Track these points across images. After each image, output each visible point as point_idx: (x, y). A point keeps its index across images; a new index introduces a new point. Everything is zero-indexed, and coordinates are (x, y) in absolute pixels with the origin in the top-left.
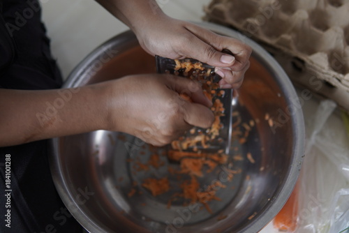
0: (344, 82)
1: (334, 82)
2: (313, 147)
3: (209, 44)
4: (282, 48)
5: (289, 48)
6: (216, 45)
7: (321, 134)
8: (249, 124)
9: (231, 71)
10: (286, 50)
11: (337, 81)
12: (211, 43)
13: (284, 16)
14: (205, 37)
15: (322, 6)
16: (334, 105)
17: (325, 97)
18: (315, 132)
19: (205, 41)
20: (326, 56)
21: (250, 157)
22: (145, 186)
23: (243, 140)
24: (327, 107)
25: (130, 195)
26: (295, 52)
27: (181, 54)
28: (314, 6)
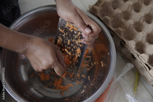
0: (140, 57)
1: (136, 56)
2: (118, 82)
3: (83, 20)
4: (117, 33)
5: (120, 34)
6: (86, 22)
7: (123, 77)
8: (93, 63)
9: (88, 36)
10: (118, 35)
11: (137, 56)
12: (84, 21)
13: (123, 20)
14: (83, 17)
15: (141, 21)
16: (133, 66)
17: (130, 62)
18: (121, 76)
19: (82, 19)
20: (135, 43)
21: (89, 77)
22: (39, 75)
23: (89, 69)
24: (130, 66)
25: (31, 76)
26: (122, 37)
27: (70, 20)
28: (138, 20)
